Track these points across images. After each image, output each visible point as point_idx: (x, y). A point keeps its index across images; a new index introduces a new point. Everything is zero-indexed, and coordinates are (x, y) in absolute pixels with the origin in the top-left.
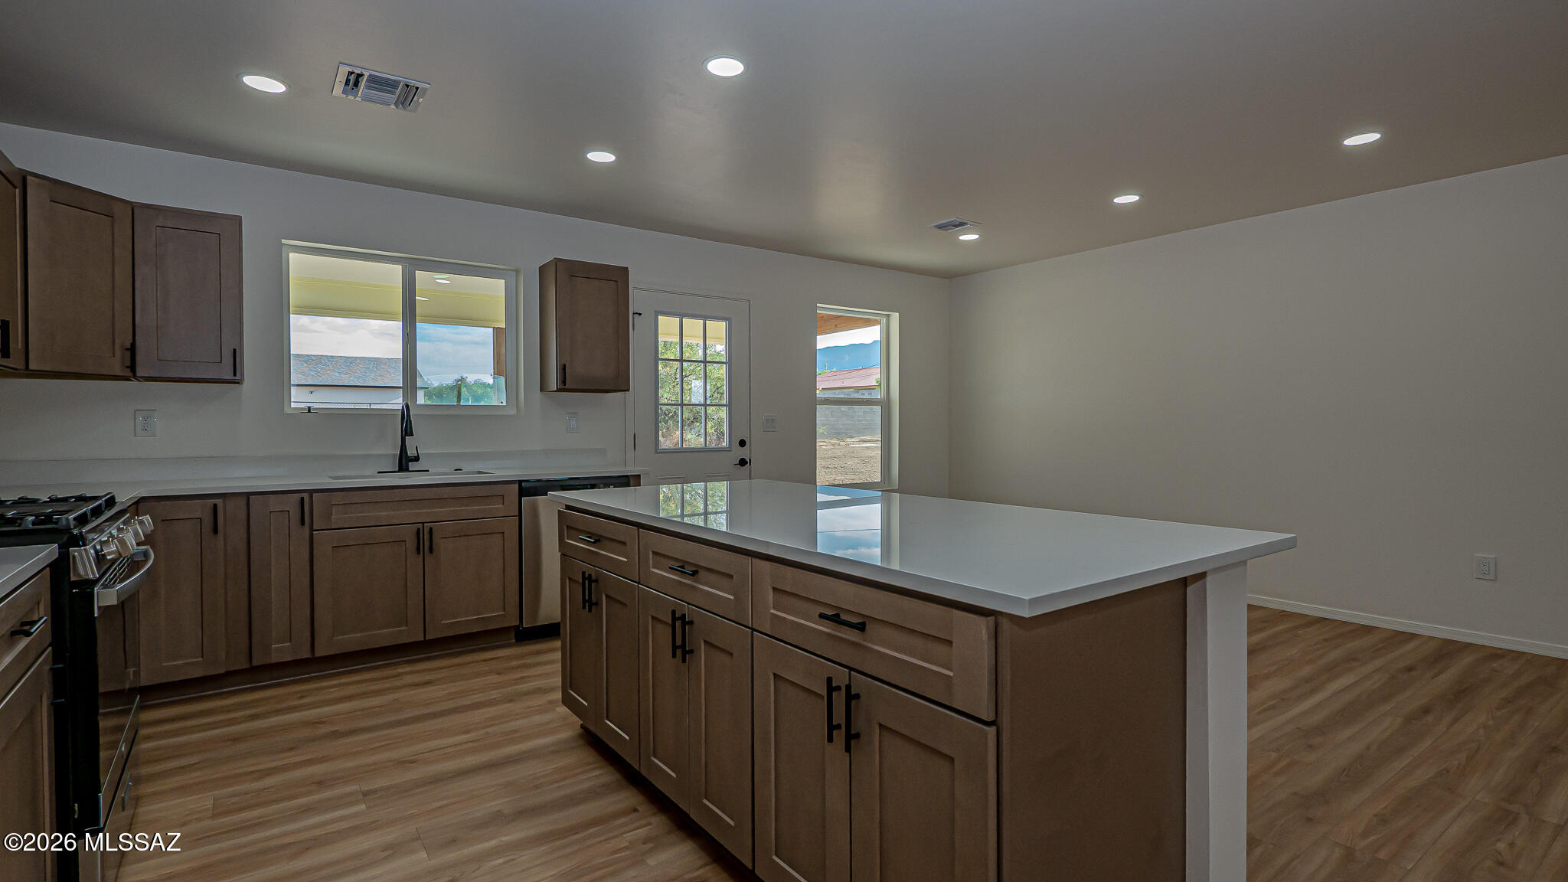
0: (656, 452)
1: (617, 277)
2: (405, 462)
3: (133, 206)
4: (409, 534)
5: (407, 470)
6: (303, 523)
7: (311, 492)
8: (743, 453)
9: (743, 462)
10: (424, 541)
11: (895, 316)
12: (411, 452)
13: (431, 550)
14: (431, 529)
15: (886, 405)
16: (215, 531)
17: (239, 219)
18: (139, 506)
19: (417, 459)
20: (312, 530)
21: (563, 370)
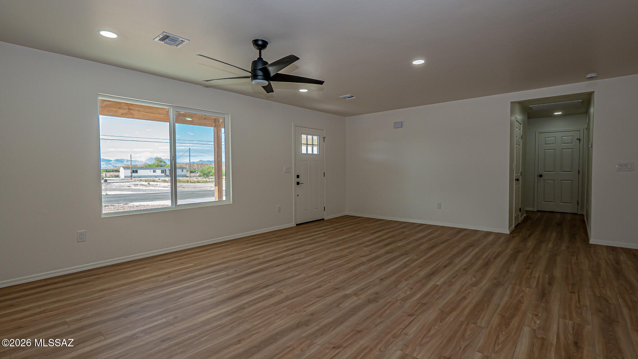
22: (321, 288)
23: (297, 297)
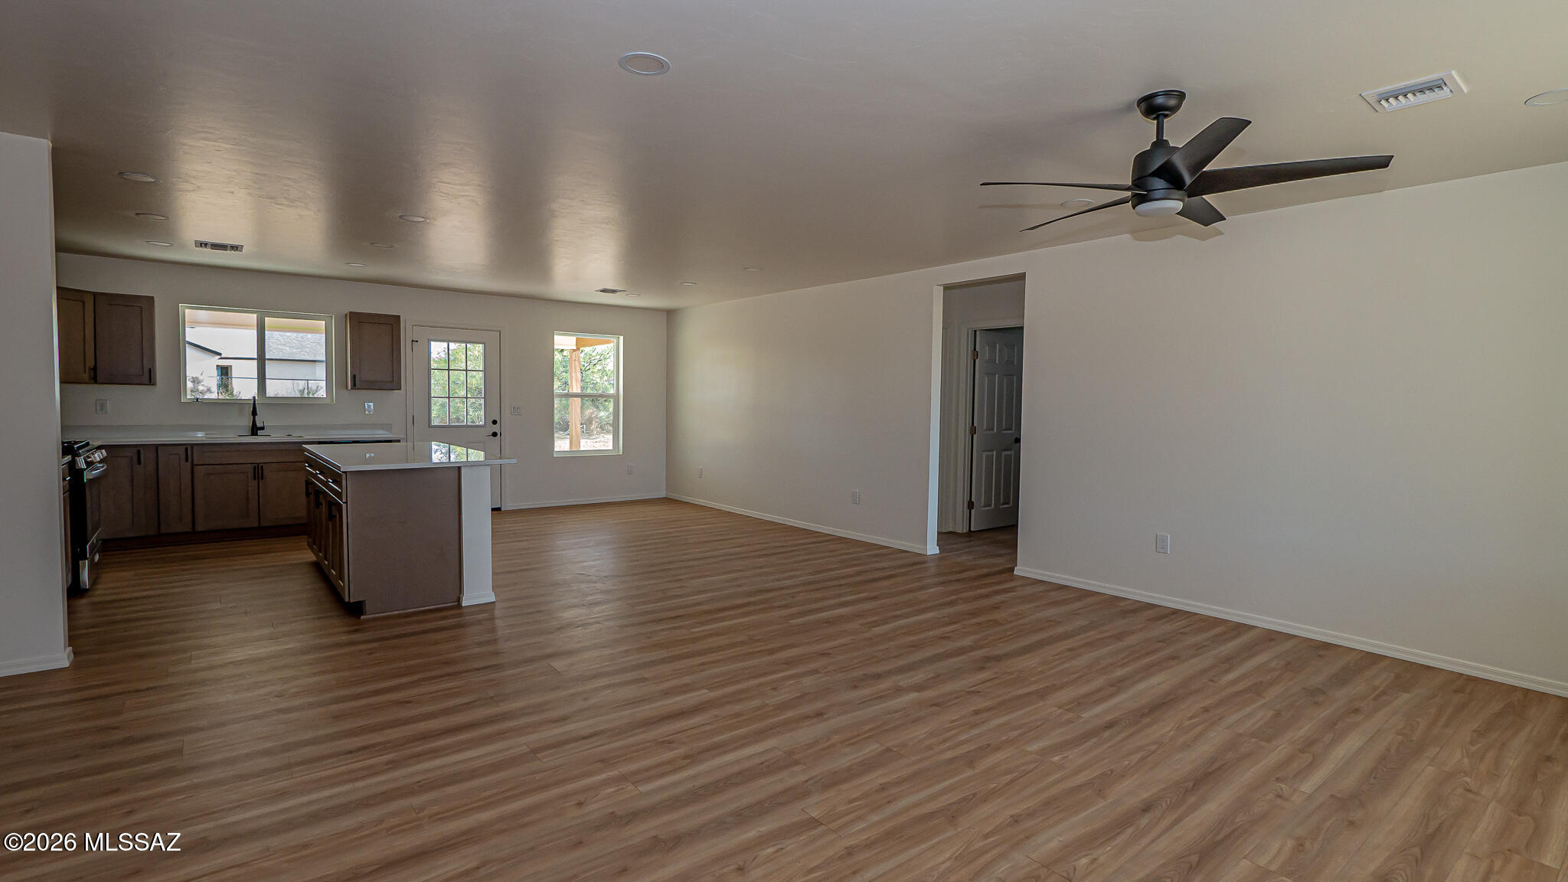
0: (429, 427)
1: (392, 323)
2: (255, 430)
3: (95, 295)
4: (249, 469)
5: (257, 435)
6: (187, 460)
7: (192, 445)
8: (496, 428)
9: (495, 434)
10: (258, 472)
11: (622, 338)
12: (259, 425)
13: (262, 478)
14: (262, 467)
15: (616, 397)
16: (139, 462)
17: (152, 298)
18: (99, 448)
19: (262, 428)
20: (193, 466)
21: (354, 377)
22: (974, 708)
23: (1020, 697)
